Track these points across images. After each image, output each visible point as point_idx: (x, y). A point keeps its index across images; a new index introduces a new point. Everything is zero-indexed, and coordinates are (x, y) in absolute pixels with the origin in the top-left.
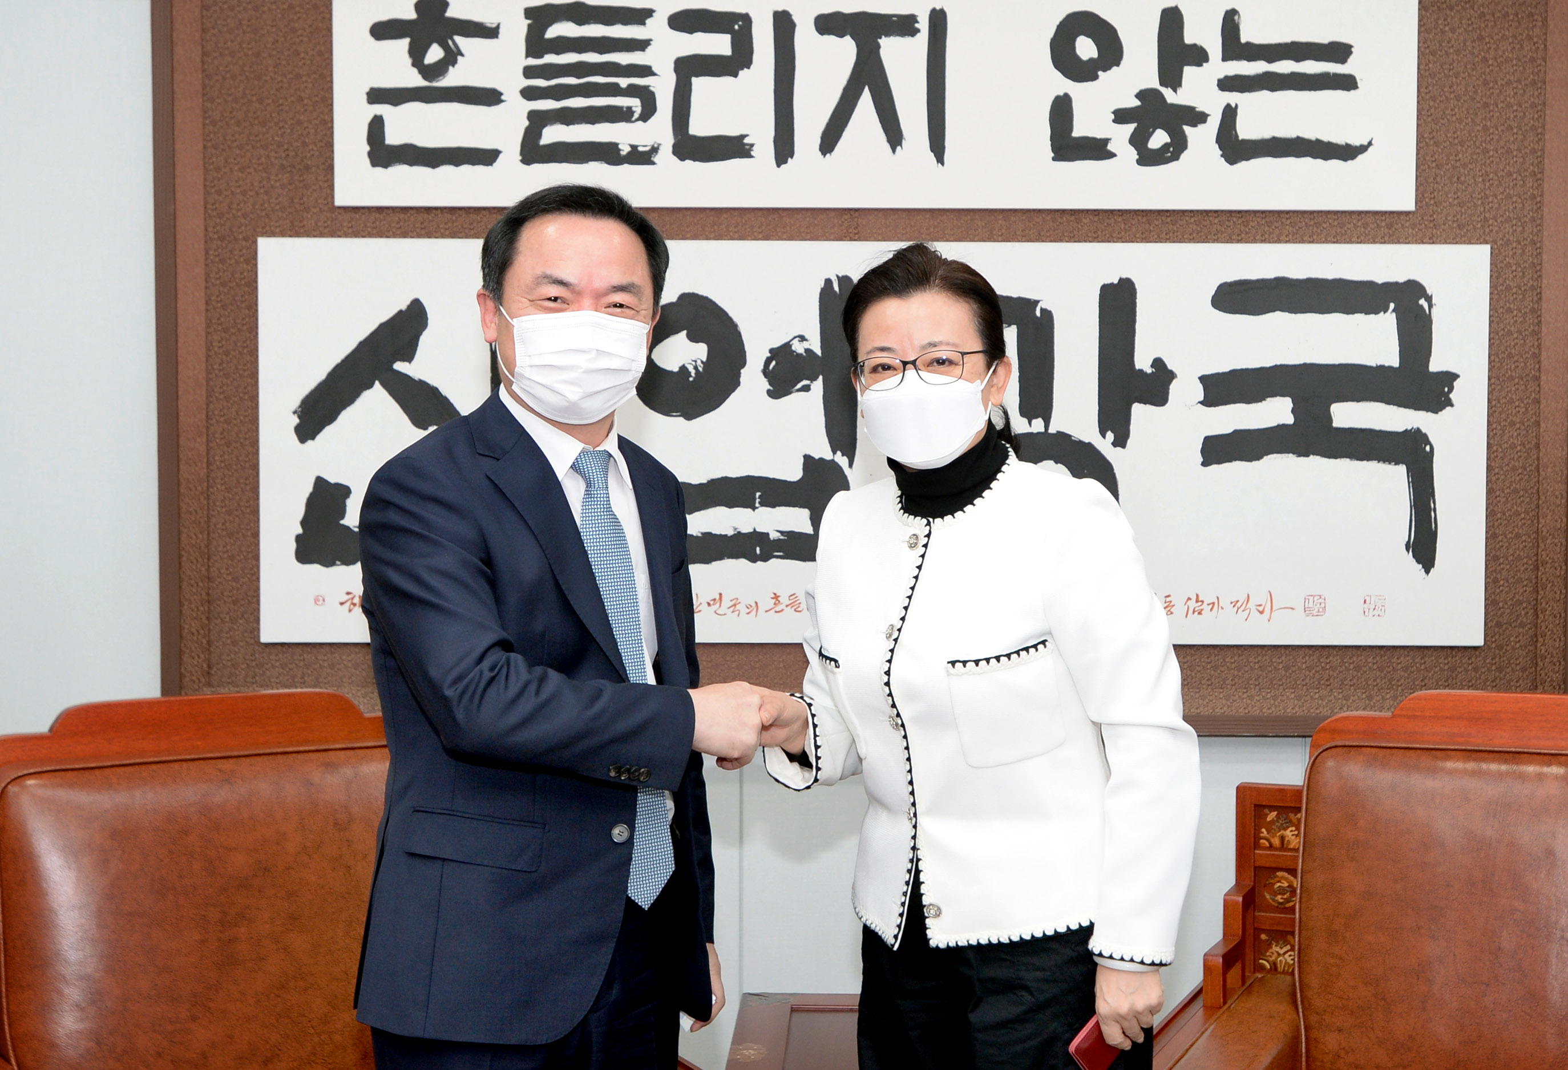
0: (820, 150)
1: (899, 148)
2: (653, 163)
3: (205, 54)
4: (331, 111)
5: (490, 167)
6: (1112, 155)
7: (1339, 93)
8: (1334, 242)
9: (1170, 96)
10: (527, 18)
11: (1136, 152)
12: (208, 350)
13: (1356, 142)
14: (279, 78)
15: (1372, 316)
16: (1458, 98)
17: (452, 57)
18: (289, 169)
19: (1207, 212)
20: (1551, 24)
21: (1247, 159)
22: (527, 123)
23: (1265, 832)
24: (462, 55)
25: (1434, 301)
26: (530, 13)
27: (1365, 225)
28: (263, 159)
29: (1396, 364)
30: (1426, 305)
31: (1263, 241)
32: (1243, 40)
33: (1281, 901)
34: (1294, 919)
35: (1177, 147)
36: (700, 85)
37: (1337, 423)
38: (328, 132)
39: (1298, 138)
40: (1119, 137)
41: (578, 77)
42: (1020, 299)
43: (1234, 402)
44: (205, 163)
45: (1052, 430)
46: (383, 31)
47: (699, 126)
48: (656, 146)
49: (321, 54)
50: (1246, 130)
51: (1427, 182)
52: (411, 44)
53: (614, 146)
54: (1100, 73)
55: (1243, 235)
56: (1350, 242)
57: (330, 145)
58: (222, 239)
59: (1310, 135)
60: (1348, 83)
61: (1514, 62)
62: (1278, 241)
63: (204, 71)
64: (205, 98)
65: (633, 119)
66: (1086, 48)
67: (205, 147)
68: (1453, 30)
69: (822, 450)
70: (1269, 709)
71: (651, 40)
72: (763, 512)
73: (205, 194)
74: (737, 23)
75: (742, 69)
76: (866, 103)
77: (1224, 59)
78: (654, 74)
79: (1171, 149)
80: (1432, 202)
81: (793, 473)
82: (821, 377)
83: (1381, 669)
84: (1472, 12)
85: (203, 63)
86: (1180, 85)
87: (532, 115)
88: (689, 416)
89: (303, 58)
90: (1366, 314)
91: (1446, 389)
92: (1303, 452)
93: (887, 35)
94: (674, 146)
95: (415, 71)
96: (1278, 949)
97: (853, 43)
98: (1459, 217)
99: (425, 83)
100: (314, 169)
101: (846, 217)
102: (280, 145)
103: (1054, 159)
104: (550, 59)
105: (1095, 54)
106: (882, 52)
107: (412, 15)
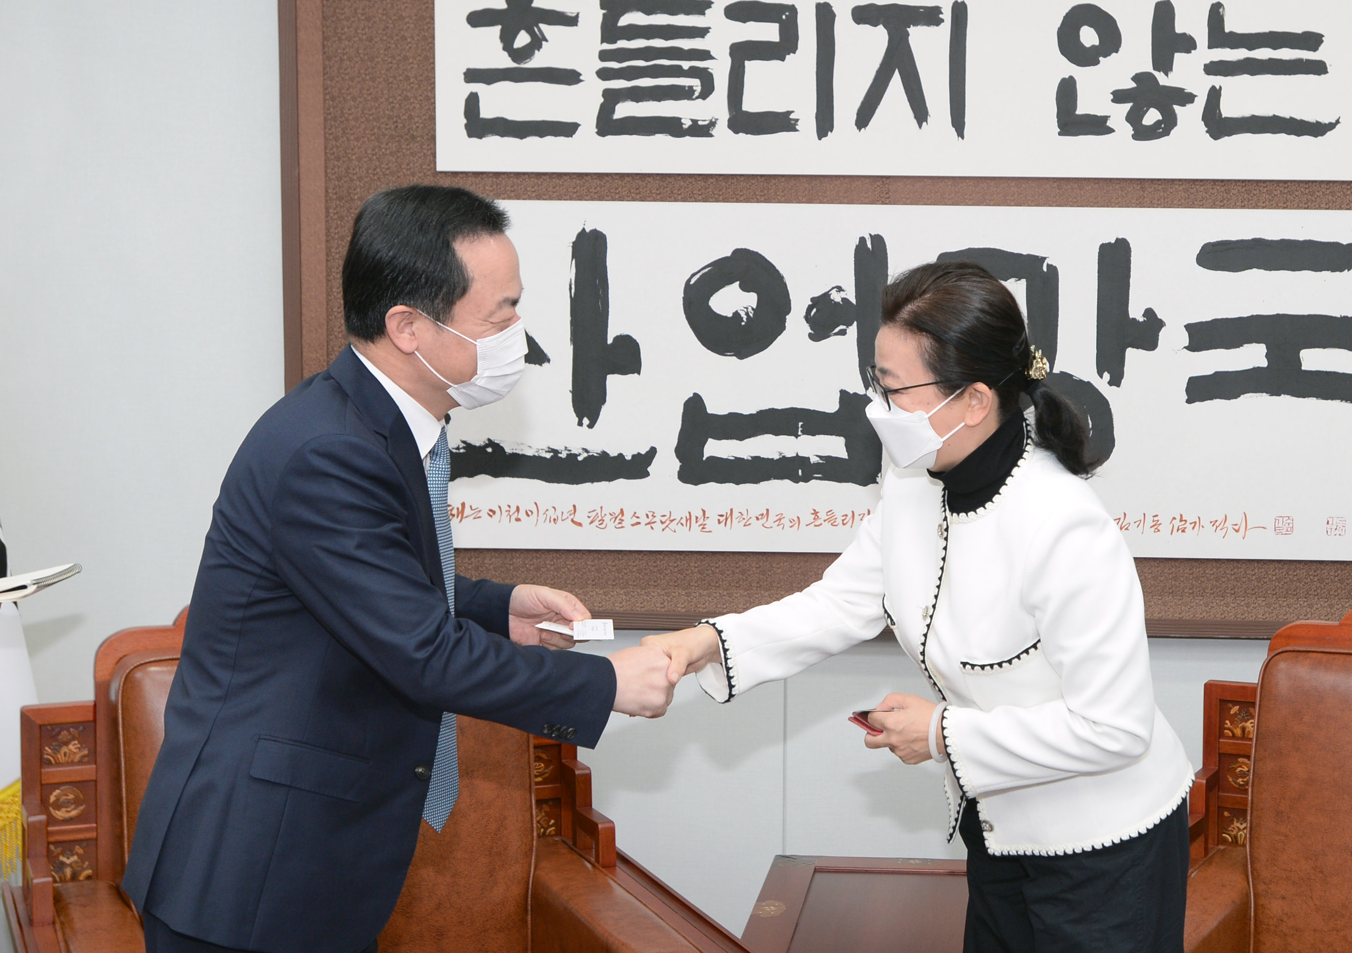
0: (856, 124)
1: (924, 124)
2: (712, 136)
3: (325, 38)
4: (433, 89)
5: (570, 138)
6: (1110, 131)
7: (1311, 77)
8: (1305, 208)
9: (1162, 79)
10: (603, 8)
11: (1132, 128)
12: (328, 295)
13: (1326, 120)
14: (389, 60)
15: (1338, 273)
17: (537, 42)
18: (397, 139)
19: (1194, 181)
21: (1229, 135)
22: (602, 100)
23: (1229, 724)
24: (547, 41)
26: (605, 4)
27: (1333, 193)
28: (376, 130)
31: (1243, 207)
32: (1227, 30)
33: (1242, 783)
34: (1247, 798)
35: (1168, 124)
36: (752, 67)
37: (1305, 367)
38: (432, 107)
39: (1274, 115)
40: (1118, 113)
41: (647, 61)
42: (1029, 256)
43: (1216, 348)
44: (325, 133)
45: (1056, 370)
46: (478, 19)
47: (751, 104)
48: (713, 120)
49: (425, 38)
50: (1228, 109)
52: (502, 31)
53: (677, 121)
54: (1101, 59)
55: (1225, 202)
56: (1320, 208)
57: (432, 118)
58: (340, 198)
59: (1285, 114)
60: (1319, 68)
62: (1256, 207)
63: (324, 53)
64: (326, 77)
65: (694, 97)
66: (1089, 37)
67: (325, 120)
69: (856, 386)
70: (1242, 614)
71: (710, 28)
72: (805, 439)
73: (325, 160)
74: (784, 14)
75: (789, 54)
76: (896, 84)
77: (1210, 47)
78: (713, 58)
79: (1163, 126)
81: (831, 406)
82: (855, 323)
83: (1341, 581)
85: (324, 46)
86: (1171, 70)
87: (607, 93)
88: (741, 356)
89: (410, 43)
90: (1332, 271)
92: (1276, 392)
93: (915, 24)
94: (729, 121)
95: (506, 54)
96: (1238, 825)
97: (885, 31)
99: (514, 65)
100: (419, 139)
101: (879, 184)
102: (390, 117)
103: (1060, 134)
104: (622, 44)
105: (1096, 42)
106: (912, 40)
107: (502, 5)
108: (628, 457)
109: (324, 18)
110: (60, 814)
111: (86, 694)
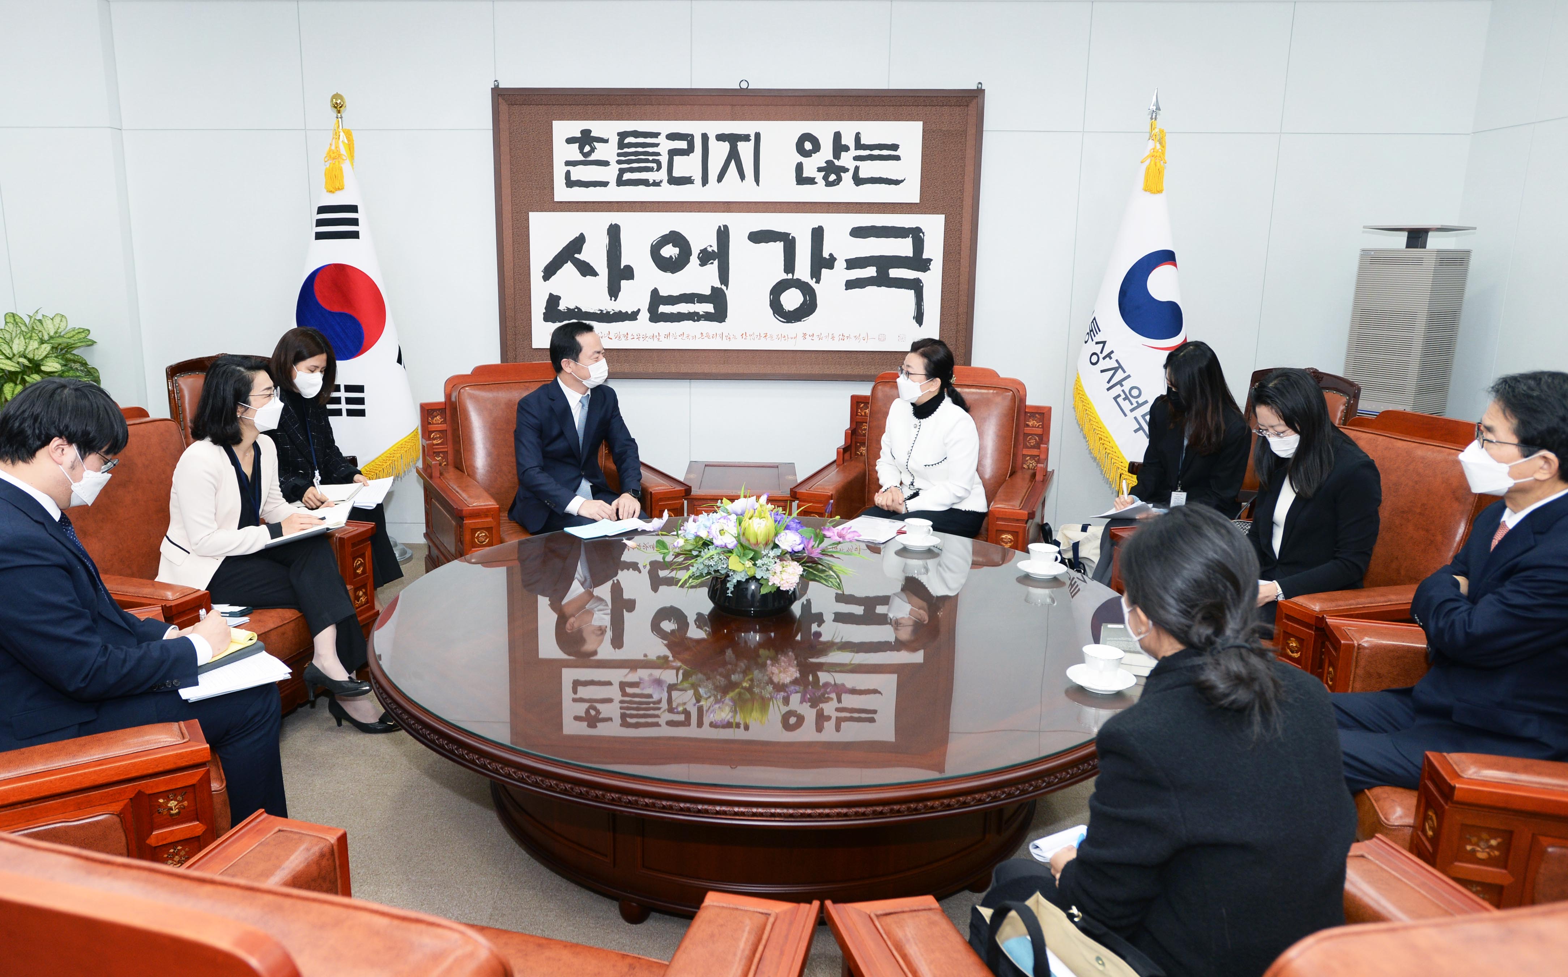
0: (717, 182)
1: (744, 181)
2: (661, 186)
3: (511, 149)
4: (553, 169)
5: (606, 188)
6: (816, 183)
7: (895, 162)
8: (892, 214)
9: (837, 163)
10: (618, 136)
11: (825, 182)
12: (513, 250)
13: (900, 179)
15: (904, 239)
16: (935, 163)
17: (593, 150)
18: (540, 189)
19: (848, 203)
20: (969, 138)
21: (863, 185)
22: (618, 172)
23: (860, 410)
24: (596, 149)
25: (925, 234)
26: (619, 134)
27: (902, 208)
28: (530, 185)
29: (911, 255)
30: (922, 236)
31: (867, 213)
32: (862, 143)
33: (864, 433)
34: (866, 438)
35: (839, 180)
36: (676, 159)
37: (891, 276)
38: (552, 176)
39: (880, 177)
40: (819, 177)
41: (636, 157)
42: (785, 233)
43: (857, 269)
45: (795, 278)
46: (570, 141)
47: (676, 173)
48: (662, 180)
49: (549, 149)
50: (862, 174)
51: (924, 193)
52: (579, 146)
53: (647, 180)
54: (813, 155)
55: (861, 211)
56: (897, 214)
57: (553, 181)
58: (518, 213)
59: (884, 176)
60: (897, 158)
61: (955, 151)
62: (873, 213)
63: (511, 155)
64: (512, 164)
66: (808, 146)
67: (512, 181)
68: (934, 140)
69: (717, 284)
70: (867, 372)
71: (660, 143)
72: (698, 305)
73: (511, 197)
74: (689, 137)
75: (691, 154)
76: (733, 165)
77: (855, 150)
78: (661, 155)
79: (837, 181)
80: (926, 200)
81: (708, 292)
82: (717, 260)
84: (941, 133)
85: (510, 153)
86: (840, 159)
87: (620, 170)
88: (673, 273)
89: (543, 150)
90: (902, 238)
91: (928, 265)
92: (879, 286)
93: (740, 141)
94: (668, 180)
95: (581, 155)
96: (862, 448)
97: (729, 144)
98: (934, 205)
99: (584, 159)
100: (548, 189)
101: (726, 205)
102: (536, 180)
103: (796, 185)
104: (626, 150)
105: (811, 148)
106: (739, 148)
107: (579, 135)
108: (630, 313)
109: (510, 141)
110: (435, 442)
111: (441, 398)
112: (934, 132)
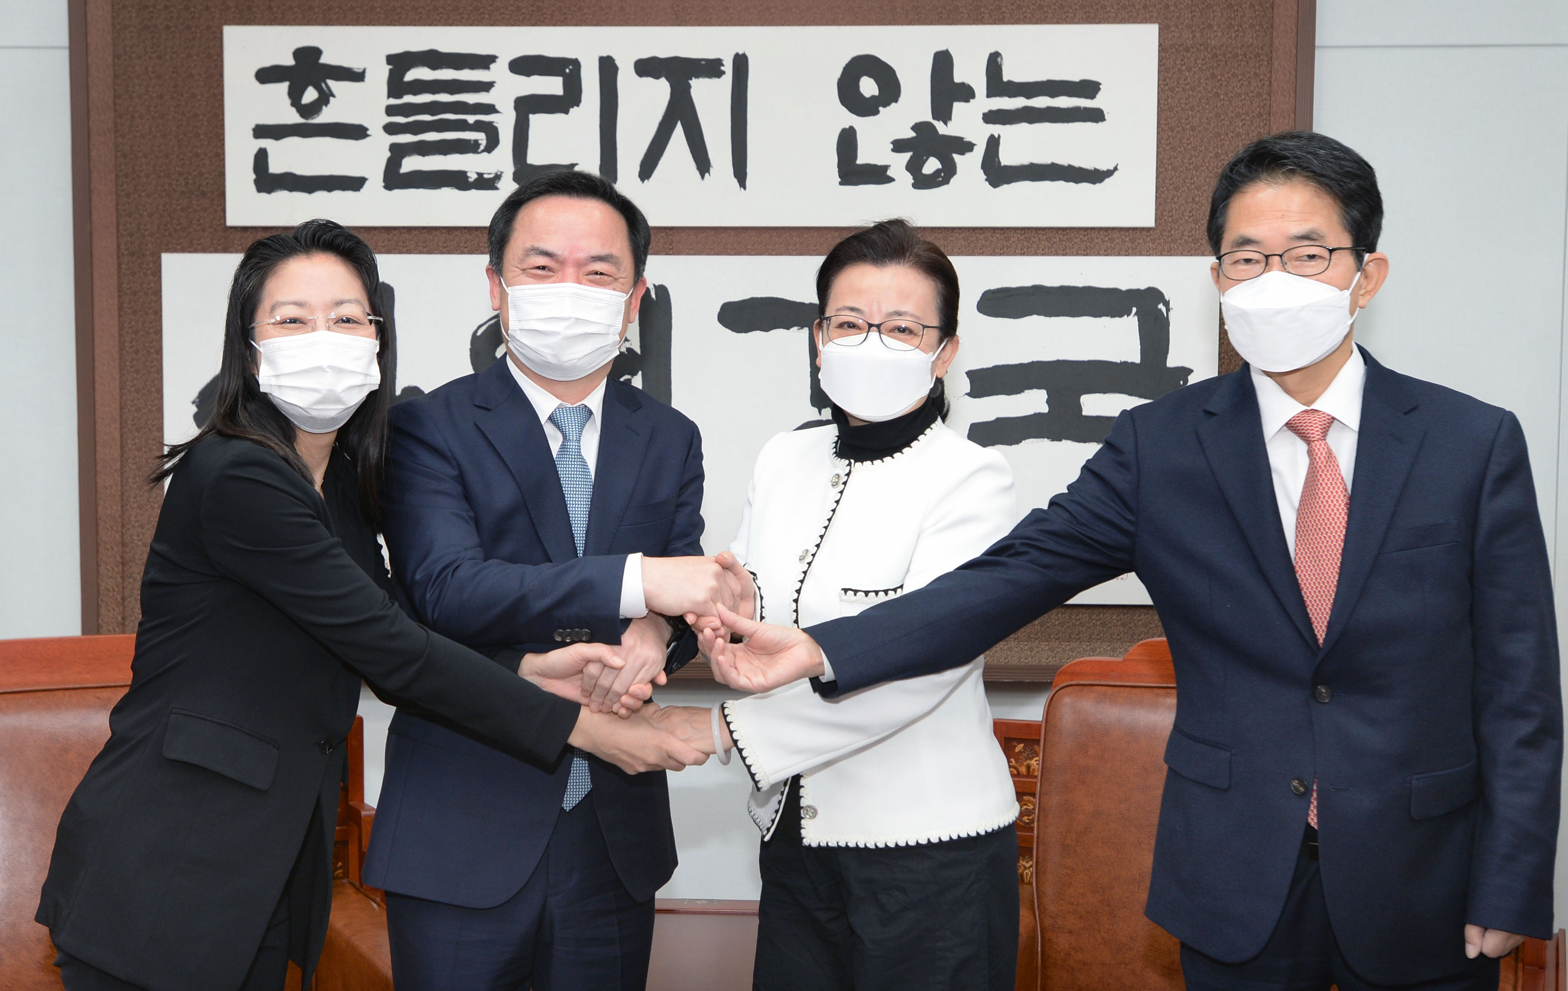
0: (640, 176)
1: (707, 175)
2: (497, 189)
3: (116, 96)
4: (223, 145)
5: (358, 192)
6: (891, 180)
7: (1089, 125)
8: (1084, 255)
9: (941, 128)
10: (389, 63)
11: (912, 177)
12: (121, 349)
13: (1104, 167)
14: (180, 117)
15: (1117, 319)
16: (1193, 129)
17: (325, 97)
18: (188, 195)
19: (974, 229)
20: (1276, 63)
21: (1009, 182)
22: (388, 154)
24: (334, 96)
25: (1171, 306)
26: (391, 59)
27: (1112, 240)
28: (167, 187)
29: (1137, 359)
30: (1164, 309)
31: (1022, 254)
32: (1005, 79)
33: (1026, 823)
34: (1032, 837)
35: (947, 173)
36: (537, 121)
37: (1086, 412)
38: (221, 164)
39: (1053, 163)
40: (898, 163)
41: (433, 115)
43: (997, 394)
44: (117, 190)
46: (266, 75)
47: (536, 157)
48: (499, 173)
49: (214, 96)
50: (1008, 157)
51: (1165, 202)
52: (290, 87)
53: (463, 175)
54: (881, 109)
55: (1005, 250)
56: (1099, 254)
57: (222, 175)
58: (132, 254)
59: (1063, 161)
60: (1097, 116)
61: (1243, 97)
62: (1036, 254)
63: (116, 111)
64: (117, 134)
65: (480, 150)
66: (868, 87)
67: (117, 176)
68: (1189, 69)
70: (1026, 659)
71: (494, 82)
73: (117, 217)
74: (568, 67)
75: (573, 107)
76: (678, 136)
77: (988, 96)
78: (496, 112)
79: (943, 174)
80: (1170, 219)
82: (640, 373)
83: (1124, 625)
84: (1206, 53)
85: (115, 104)
86: (950, 119)
87: (393, 147)
89: (200, 100)
90: (1112, 317)
91: (1182, 382)
92: (1056, 437)
93: (697, 77)
94: (515, 174)
95: (294, 110)
96: (1024, 863)
97: (667, 84)
98: (1193, 232)
99: (301, 120)
100: (209, 195)
101: (662, 235)
102: (180, 174)
103: (841, 184)
104: (408, 99)
105: (876, 92)
106: (694, 93)
107: (290, 62)
112: (1187, 50)
